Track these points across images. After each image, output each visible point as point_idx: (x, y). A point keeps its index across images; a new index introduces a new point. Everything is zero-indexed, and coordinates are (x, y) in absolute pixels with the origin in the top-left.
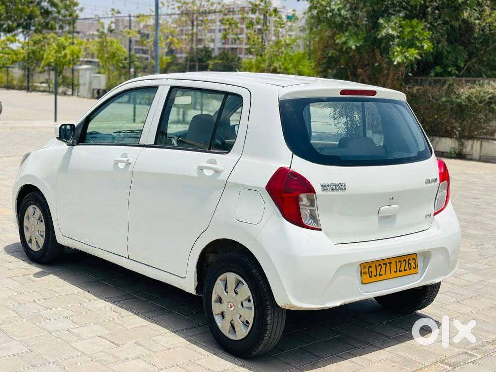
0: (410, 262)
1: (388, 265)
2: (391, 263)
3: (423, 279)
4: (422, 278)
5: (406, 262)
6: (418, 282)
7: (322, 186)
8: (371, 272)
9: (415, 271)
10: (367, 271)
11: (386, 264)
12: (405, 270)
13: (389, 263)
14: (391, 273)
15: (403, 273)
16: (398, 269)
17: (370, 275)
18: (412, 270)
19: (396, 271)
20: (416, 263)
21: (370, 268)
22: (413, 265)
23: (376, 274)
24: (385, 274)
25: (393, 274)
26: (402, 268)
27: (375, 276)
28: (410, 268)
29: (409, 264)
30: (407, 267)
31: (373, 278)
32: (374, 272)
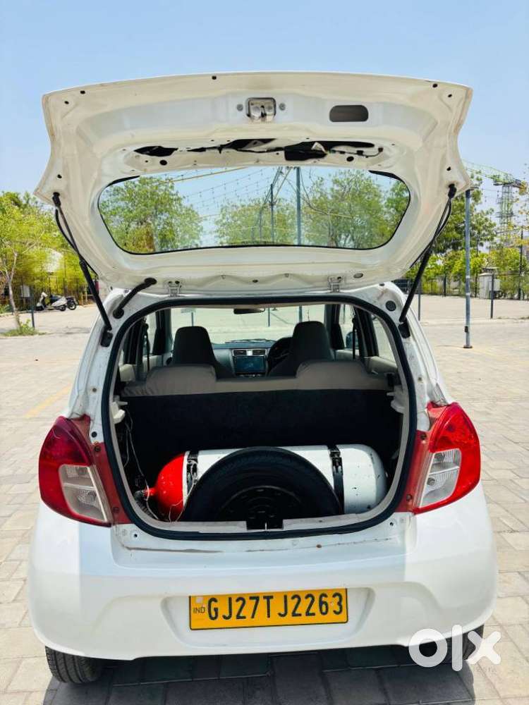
0: (324, 599)
1: (263, 603)
2: (271, 598)
5: (313, 599)
8: (216, 610)
9: (342, 617)
10: (206, 606)
11: (257, 599)
12: (308, 614)
13: (265, 597)
14: (269, 616)
15: (304, 619)
16: (290, 610)
17: (213, 615)
18: (331, 616)
19: (283, 612)
20: (343, 603)
21: (213, 602)
22: (333, 605)
23: (227, 615)
24: (253, 617)
25: (275, 618)
26: (302, 609)
27: (224, 617)
28: (324, 610)
29: (321, 603)
30: (315, 608)
31: (220, 621)
32: (224, 611)
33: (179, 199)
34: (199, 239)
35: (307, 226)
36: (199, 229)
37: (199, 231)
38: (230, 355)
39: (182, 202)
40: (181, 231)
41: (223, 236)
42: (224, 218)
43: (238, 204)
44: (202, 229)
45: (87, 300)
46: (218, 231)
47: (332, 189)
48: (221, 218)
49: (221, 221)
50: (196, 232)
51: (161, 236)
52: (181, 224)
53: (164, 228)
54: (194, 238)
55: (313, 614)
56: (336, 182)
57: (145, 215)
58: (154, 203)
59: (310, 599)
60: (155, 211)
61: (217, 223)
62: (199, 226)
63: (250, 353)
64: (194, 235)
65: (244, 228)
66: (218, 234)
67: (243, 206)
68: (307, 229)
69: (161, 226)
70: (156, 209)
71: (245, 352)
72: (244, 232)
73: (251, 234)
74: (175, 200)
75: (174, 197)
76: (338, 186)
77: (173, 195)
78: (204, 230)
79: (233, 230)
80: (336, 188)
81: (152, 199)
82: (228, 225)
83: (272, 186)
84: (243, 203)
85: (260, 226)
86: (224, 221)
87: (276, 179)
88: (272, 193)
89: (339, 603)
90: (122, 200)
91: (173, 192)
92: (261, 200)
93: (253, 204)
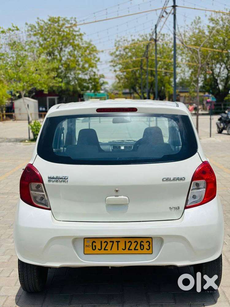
0: (142, 243)
1: (115, 244)
2: (119, 242)
3: (157, 259)
4: (155, 259)
5: (137, 243)
6: (151, 261)
7: (49, 178)
8: (95, 246)
9: (150, 251)
10: (91, 244)
11: (113, 242)
12: (135, 249)
13: (116, 242)
14: (118, 250)
15: (133, 251)
16: (127, 247)
17: (94, 248)
18: (145, 251)
19: (124, 248)
20: (151, 246)
21: (94, 243)
22: (146, 246)
23: (100, 248)
24: (111, 250)
25: (120, 250)
26: (132, 247)
27: (99, 249)
28: (142, 248)
29: (141, 245)
30: (138, 247)
31: (97, 251)
32: (99, 247)
33: (81, 35)
34: (96, 67)
35: (188, 57)
36: (96, 59)
37: (96, 61)
38: (111, 149)
39: (83, 38)
40: (82, 61)
41: (116, 66)
42: (117, 50)
43: (130, 39)
44: (99, 59)
45: (5, 117)
46: (112, 61)
47: (209, 27)
48: (114, 50)
49: (115, 52)
50: (94, 62)
51: (66, 66)
52: (82, 55)
53: (68, 59)
54: (93, 67)
55: (137, 250)
56: (212, 20)
57: (53, 48)
58: (60, 38)
59: (136, 243)
60: (61, 44)
61: (112, 54)
62: (96, 57)
63: (123, 148)
64: (92, 65)
65: (134, 59)
66: (112, 64)
67: (133, 40)
68: (187, 59)
69: (66, 57)
70: (62, 43)
71: (120, 147)
72: (134, 62)
73: (140, 64)
74: (78, 35)
75: (78, 33)
76: (213, 23)
77: (76, 31)
78: (100, 60)
79: (125, 61)
80: (212, 25)
81: (59, 35)
82: (121, 56)
83: (156, 26)
84: (133, 38)
85: (147, 58)
86: (118, 53)
87: (159, 21)
88: (156, 32)
89: (149, 246)
90: (35, 35)
91: (76, 29)
92: (148, 36)
93: (141, 39)
